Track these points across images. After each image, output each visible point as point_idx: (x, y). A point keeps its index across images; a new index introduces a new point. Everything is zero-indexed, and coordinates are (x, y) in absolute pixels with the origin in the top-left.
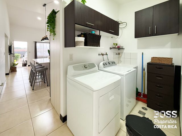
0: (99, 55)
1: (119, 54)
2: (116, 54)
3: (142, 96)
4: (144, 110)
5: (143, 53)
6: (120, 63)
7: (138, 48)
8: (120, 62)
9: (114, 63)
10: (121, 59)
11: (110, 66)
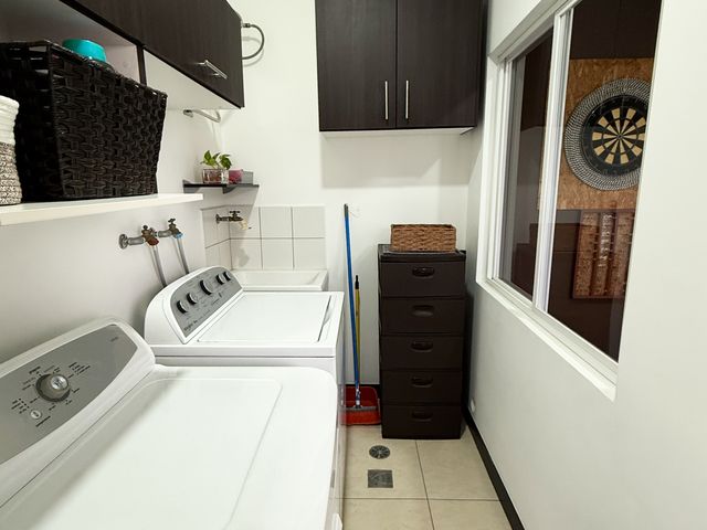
0: (124, 241)
1: (235, 218)
2: (219, 219)
3: (358, 403)
4: (382, 457)
5: (346, 208)
6: (241, 265)
7: (327, 183)
8: (237, 261)
9: (224, 279)
10: (246, 246)
11: (216, 305)
